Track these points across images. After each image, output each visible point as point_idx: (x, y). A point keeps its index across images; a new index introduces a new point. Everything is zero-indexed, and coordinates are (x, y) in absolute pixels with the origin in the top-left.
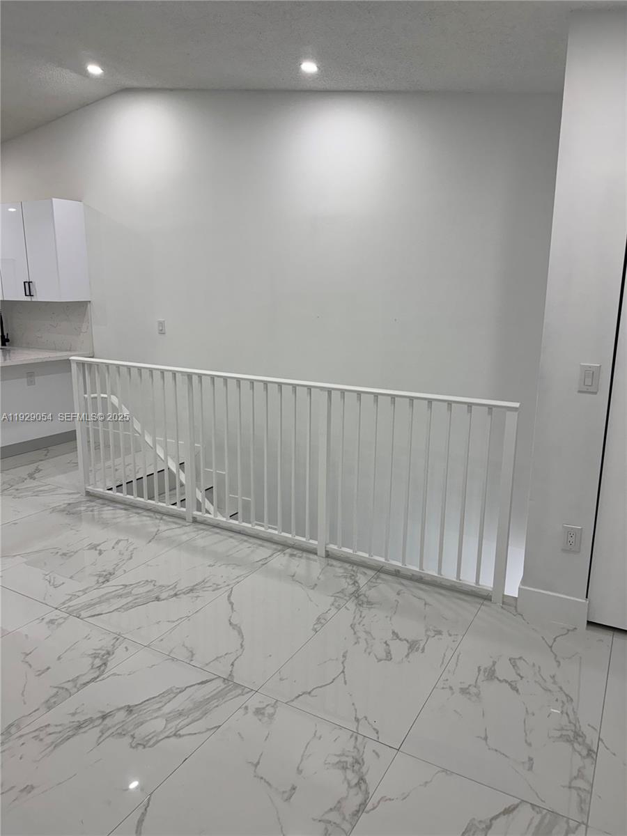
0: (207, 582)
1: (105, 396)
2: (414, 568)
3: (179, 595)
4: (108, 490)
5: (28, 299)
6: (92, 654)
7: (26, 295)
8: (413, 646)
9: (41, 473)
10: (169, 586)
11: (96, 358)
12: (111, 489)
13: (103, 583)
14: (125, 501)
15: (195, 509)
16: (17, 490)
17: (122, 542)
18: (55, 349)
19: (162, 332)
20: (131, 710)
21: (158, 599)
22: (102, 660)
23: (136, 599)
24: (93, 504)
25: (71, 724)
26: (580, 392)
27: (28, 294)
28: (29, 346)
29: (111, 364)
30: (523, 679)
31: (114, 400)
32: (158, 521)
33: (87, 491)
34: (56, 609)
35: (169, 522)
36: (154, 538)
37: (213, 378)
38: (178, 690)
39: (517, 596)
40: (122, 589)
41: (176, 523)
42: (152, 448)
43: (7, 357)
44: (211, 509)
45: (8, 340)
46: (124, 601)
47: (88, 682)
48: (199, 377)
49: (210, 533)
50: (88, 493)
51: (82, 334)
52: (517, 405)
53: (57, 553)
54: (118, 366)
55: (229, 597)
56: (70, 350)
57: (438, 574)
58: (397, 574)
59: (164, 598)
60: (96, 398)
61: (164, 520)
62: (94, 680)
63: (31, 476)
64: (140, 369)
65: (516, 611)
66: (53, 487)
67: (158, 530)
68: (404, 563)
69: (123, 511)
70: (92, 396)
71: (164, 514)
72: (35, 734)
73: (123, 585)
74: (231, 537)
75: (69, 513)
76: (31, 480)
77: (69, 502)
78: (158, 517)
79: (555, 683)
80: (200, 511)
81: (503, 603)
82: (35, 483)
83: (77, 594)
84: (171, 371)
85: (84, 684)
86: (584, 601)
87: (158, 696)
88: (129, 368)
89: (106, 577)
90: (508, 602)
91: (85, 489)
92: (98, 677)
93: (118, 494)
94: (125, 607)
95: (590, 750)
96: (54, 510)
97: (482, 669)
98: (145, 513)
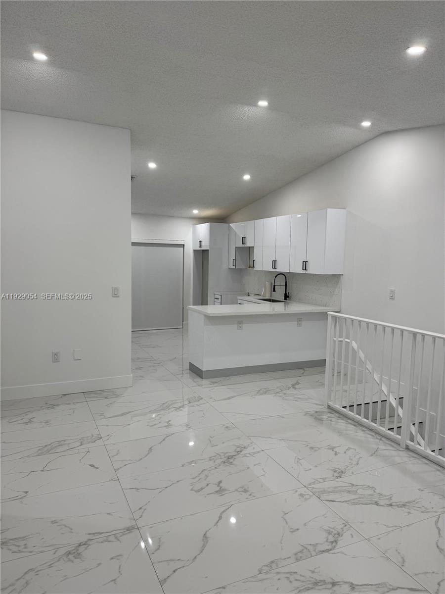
0: (417, 503)
1: (349, 341)
3: (394, 506)
4: (343, 407)
5: (304, 272)
6: (327, 530)
7: (303, 270)
9: (299, 385)
10: (386, 496)
11: (342, 313)
12: (345, 407)
13: (337, 477)
14: (354, 419)
15: (409, 439)
16: (285, 394)
17: (351, 450)
18: (316, 305)
19: (392, 298)
20: (354, 588)
21: (377, 504)
22: (334, 538)
23: (360, 498)
24: (332, 415)
25: (311, 579)
27: (304, 269)
28: (300, 301)
29: (355, 319)
31: (354, 345)
32: (378, 441)
33: (328, 405)
34: (305, 487)
35: (387, 444)
36: (375, 453)
37: (435, 338)
38: (391, 587)
40: (350, 486)
41: (391, 446)
42: (378, 384)
43: (287, 308)
44: (422, 442)
45: (288, 297)
46: (352, 497)
47: (324, 551)
48: (422, 335)
49: (420, 462)
50: (329, 407)
51: (334, 296)
53: (307, 445)
54: (360, 322)
55: (437, 522)
56: (325, 306)
59: (381, 504)
60: (342, 341)
61: (382, 440)
62: (328, 551)
63: (293, 386)
64: (376, 325)
66: (307, 397)
67: (378, 448)
69: (352, 426)
70: (340, 339)
71: (383, 436)
72: (287, 575)
73: (351, 484)
74: (439, 470)
75: (316, 418)
76: (294, 389)
77: (317, 410)
78: (378, 437)
80: (413, 441)
82: (295, 392)
83: (319, 480)
84: (400, 329)
85: (321, 551)
87: (375, 585)
88: (368, 323)
89: (340, 474)
91: (328, 403)
92: (331, 550)
93: (350, 412)
94: (352, 501)
96: (306, 414)
98: (368, 432)
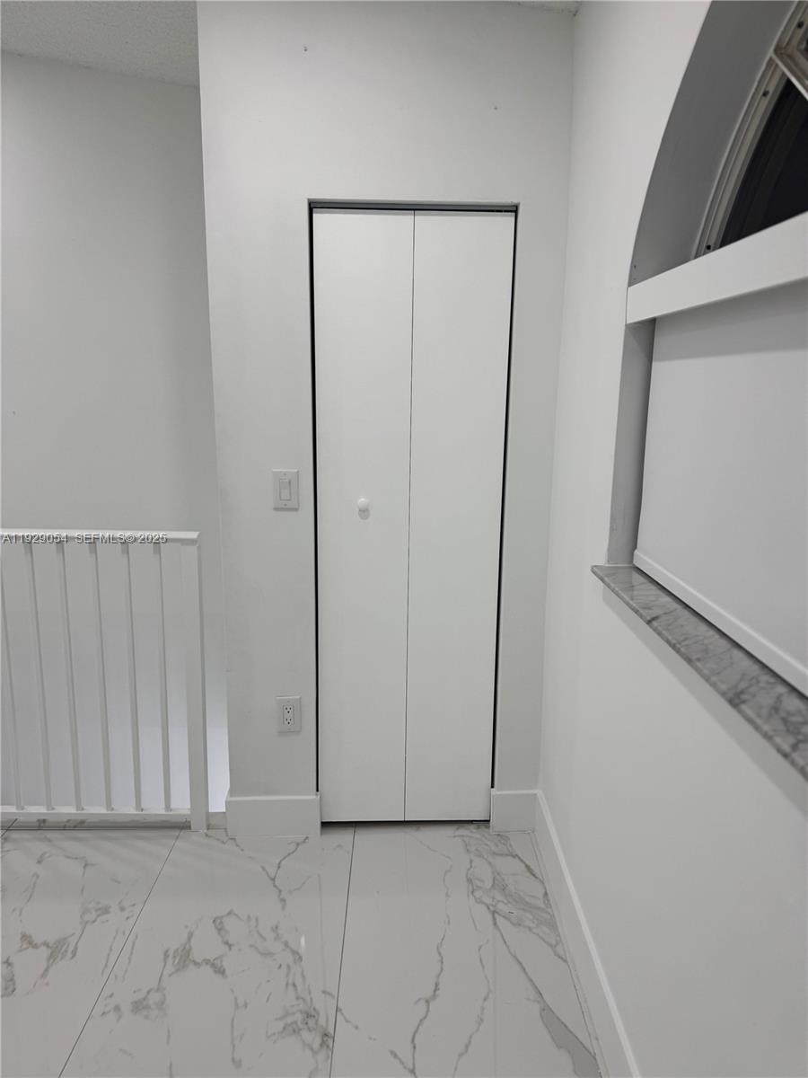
2: (67, 810)
8: (57, 950)
26: (276, 509)
30: (233, 948)
39: (224, 810)
52: (193, 535)
57: (107, 810)
58: (41, 825)
65: (227, 836)
68: (50, 807)
79: (278, 938)
81: (209, 827)
86: (314, 797)
90: (213, 824)
95: (326, 1035)
97: (171, 953)
